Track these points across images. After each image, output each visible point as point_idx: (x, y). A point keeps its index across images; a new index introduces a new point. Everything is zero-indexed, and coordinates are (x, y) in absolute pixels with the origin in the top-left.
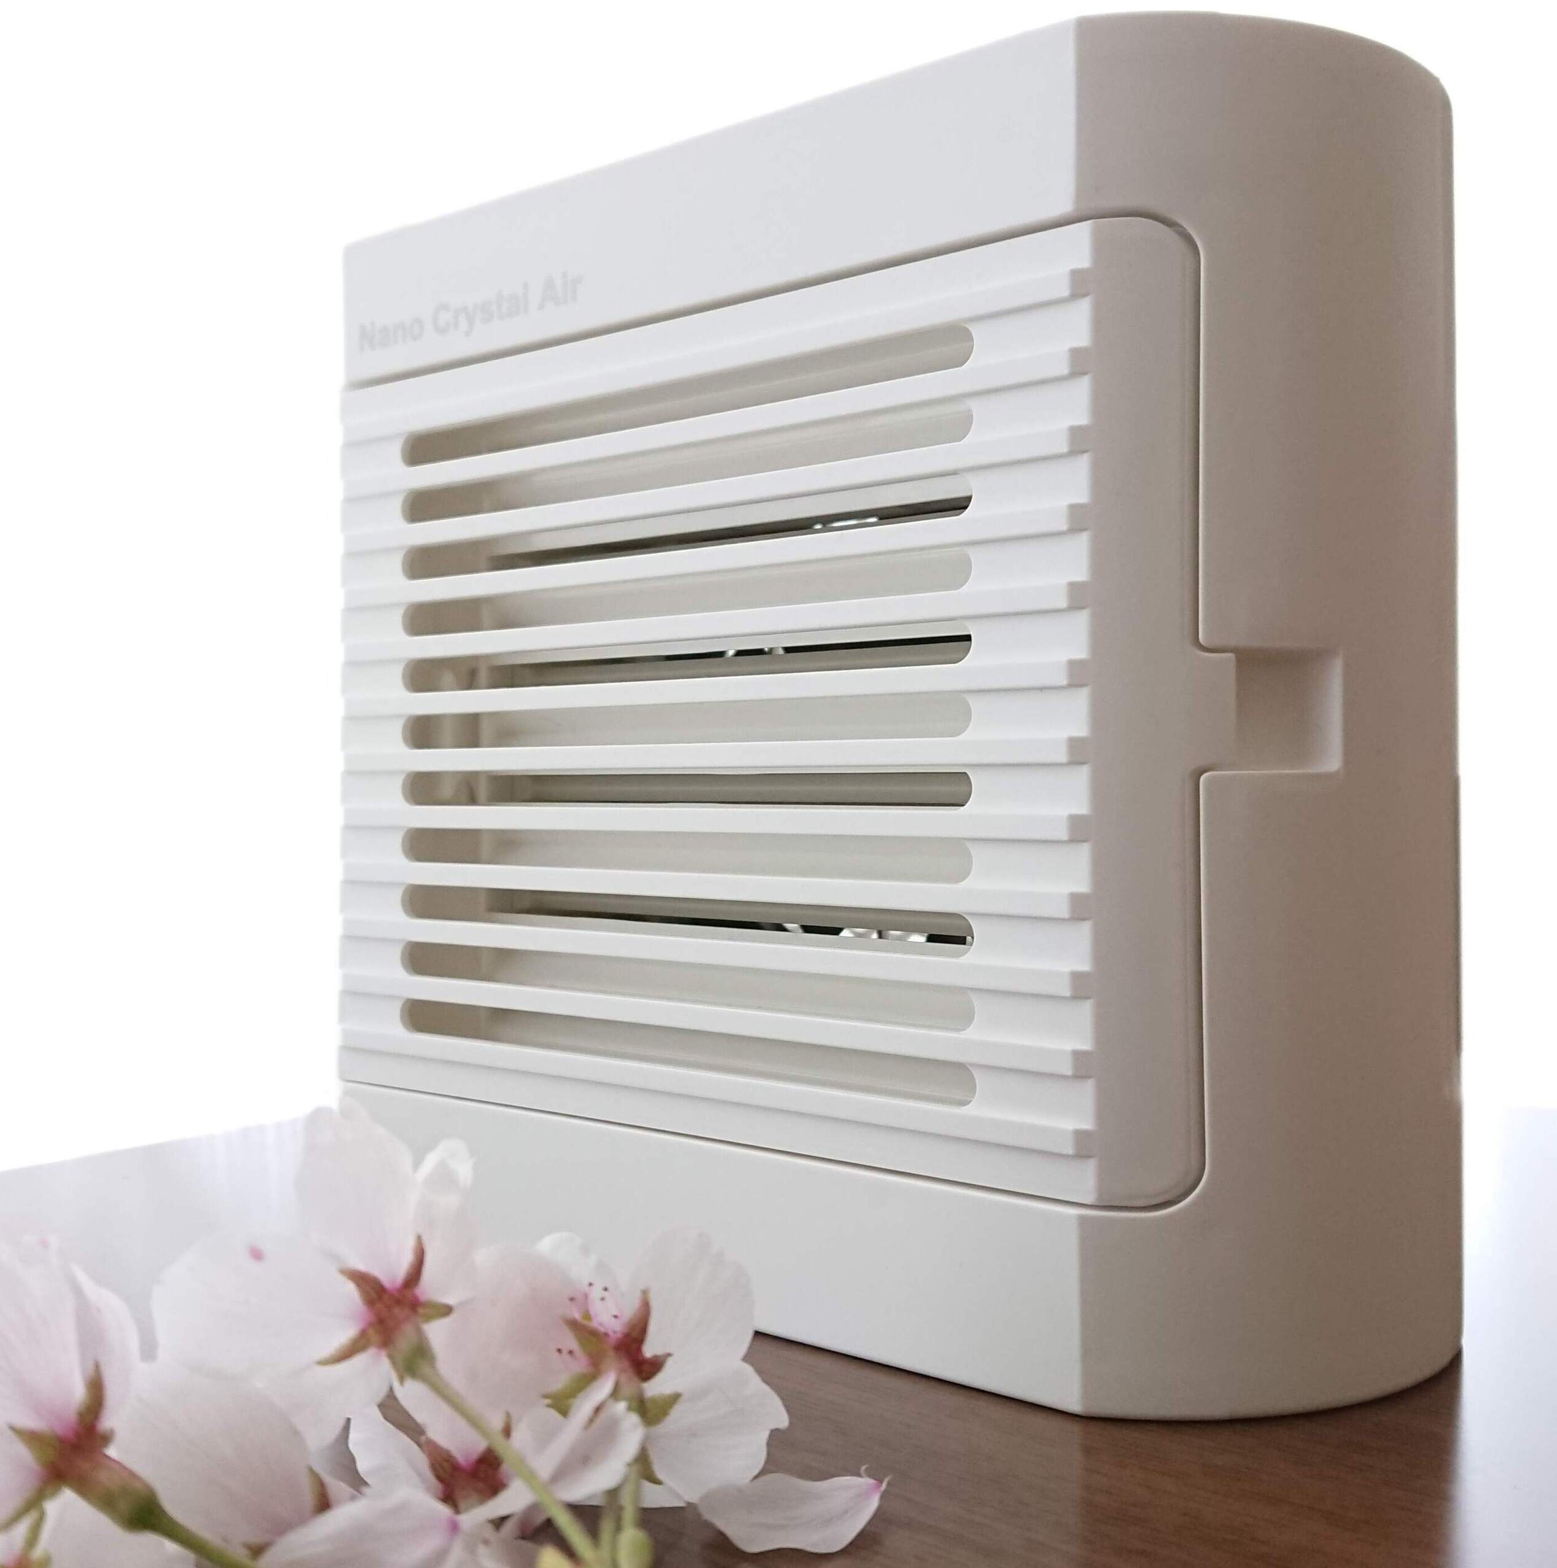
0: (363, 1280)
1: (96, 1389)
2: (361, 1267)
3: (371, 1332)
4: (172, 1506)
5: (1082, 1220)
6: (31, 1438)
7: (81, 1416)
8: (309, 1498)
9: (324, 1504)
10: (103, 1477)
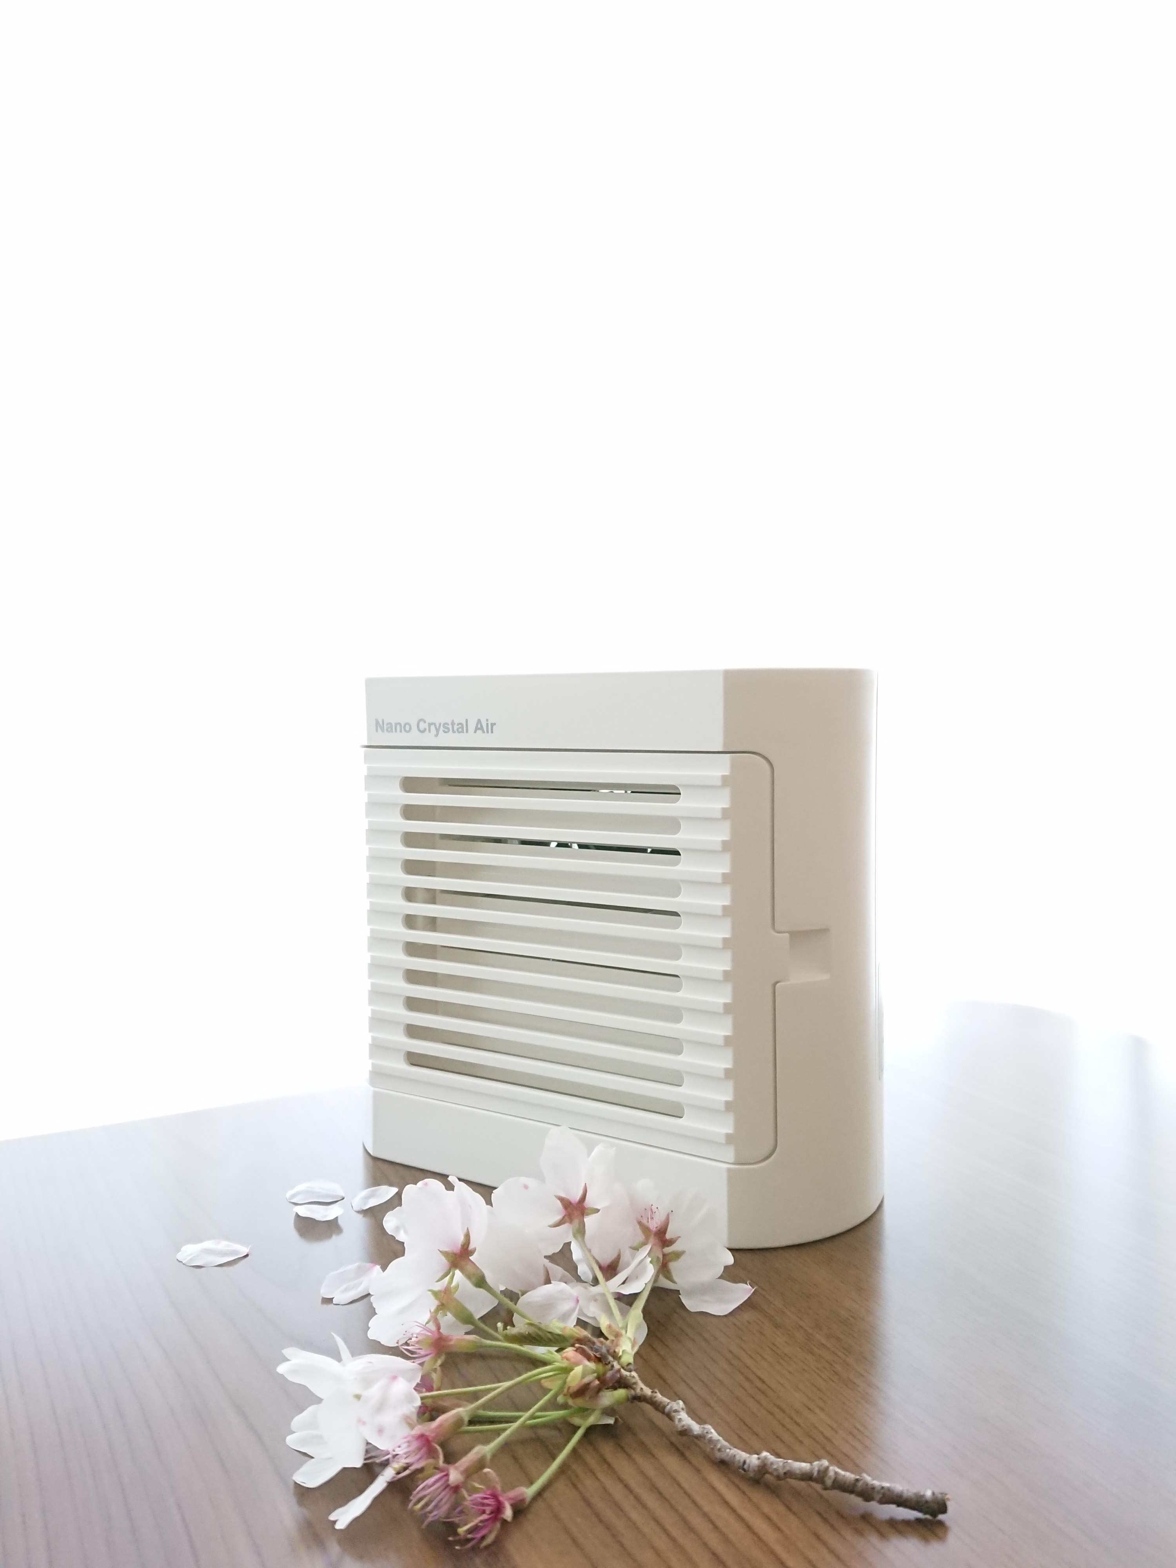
0: (562, 1200)
1: (467, 1236)
2: (563, 1195)
3: (566, 1217)
4: (490, 1279)
5: (729, 1170)
6: (445, 1254)
7: (463, 1246)
8: (542, 1278)
9: (548, 1281)
10: (469, 1268)
